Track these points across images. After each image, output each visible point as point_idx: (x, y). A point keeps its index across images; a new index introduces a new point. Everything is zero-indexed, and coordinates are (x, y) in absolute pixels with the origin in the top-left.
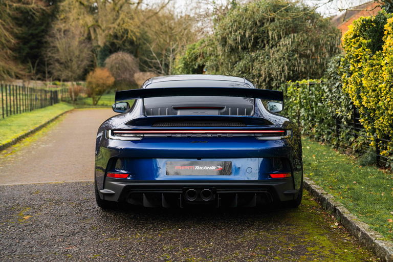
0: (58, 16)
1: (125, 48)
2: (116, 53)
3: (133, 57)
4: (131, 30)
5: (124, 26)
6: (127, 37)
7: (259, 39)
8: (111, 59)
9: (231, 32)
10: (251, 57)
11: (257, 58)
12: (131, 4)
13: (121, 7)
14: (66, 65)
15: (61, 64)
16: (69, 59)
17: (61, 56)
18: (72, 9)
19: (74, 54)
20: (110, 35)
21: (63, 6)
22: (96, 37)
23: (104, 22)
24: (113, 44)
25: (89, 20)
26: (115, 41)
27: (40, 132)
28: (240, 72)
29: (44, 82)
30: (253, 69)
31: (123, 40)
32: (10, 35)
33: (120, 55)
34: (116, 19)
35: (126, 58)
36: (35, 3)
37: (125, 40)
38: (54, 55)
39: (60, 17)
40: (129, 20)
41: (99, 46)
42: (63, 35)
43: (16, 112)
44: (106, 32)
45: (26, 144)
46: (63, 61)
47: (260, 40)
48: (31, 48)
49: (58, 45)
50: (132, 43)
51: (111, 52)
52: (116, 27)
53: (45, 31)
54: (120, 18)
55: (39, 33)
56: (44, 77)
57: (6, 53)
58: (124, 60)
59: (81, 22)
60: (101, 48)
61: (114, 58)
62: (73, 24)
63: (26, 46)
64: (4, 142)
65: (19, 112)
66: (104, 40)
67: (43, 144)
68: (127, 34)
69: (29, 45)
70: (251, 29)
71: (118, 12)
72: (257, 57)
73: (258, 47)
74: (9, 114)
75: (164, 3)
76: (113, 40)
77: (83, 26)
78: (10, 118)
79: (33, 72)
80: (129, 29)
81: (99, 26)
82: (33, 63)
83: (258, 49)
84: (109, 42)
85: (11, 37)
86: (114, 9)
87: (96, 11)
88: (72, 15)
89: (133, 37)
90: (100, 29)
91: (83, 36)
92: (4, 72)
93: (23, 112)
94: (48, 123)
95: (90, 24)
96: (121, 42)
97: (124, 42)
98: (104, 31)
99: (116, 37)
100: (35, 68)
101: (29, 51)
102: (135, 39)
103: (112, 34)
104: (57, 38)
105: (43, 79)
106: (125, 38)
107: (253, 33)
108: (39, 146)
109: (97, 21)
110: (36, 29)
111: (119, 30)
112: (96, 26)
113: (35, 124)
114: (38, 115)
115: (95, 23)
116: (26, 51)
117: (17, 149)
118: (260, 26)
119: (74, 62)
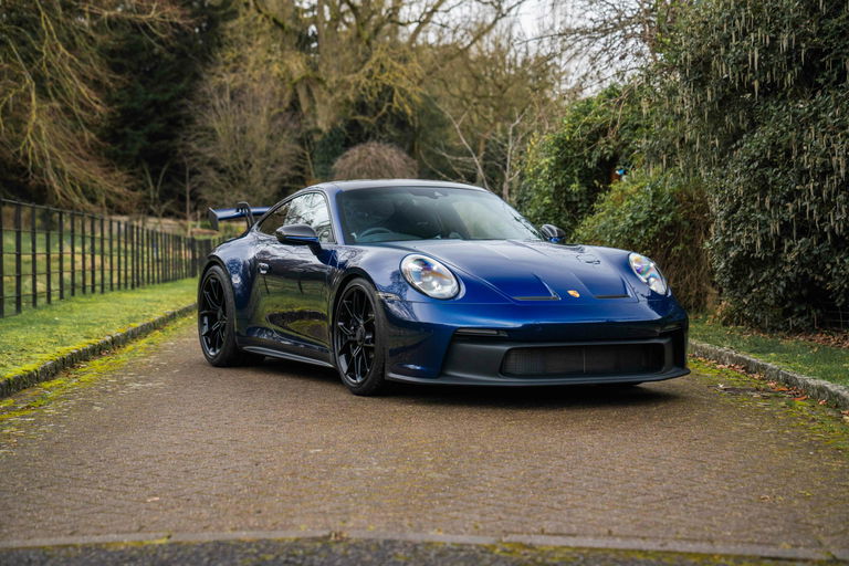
0: (219, 55)
1: (385, 136)
2: (362, 146)
3: (405, 155)
4: (400, 89)
5: (384, 77)
6: (389, 108)
7: (823, 55)
8: (350, 159)
9: (727, 40)
10: (794, 115)
11: (815, 118)
12: (402, 24)
13: (377, 30)
14: (234, 177)
15: (222, 171)
16: (241, 158)
17: (223, 152)
18: (255, 37)
19: (254, 148)
20: (347, 102)
21: (232, 30)
22: (312, 107)
23: (333, 71)
24: (353, 125)
25: (297, 65)
26: (359, 118)
27: (142, 343)
28: (756, 164)
29: (182, 221)
30: (801, 153)
31: (380, 114)
32: (92, 93)
33: (372, 149)
34: (364, 63)
35: (387, 158)
36: (158, 9)
37: (385, 115)
38: (203, 150)
39: (223, 56)
40: (395, 64)
41: (319, 131)
42: (228, 99)
43: (89, 290)
44: (338, 94)
45: (84, 378)
46: (226, 163)
47: (827, 60)
48: (153, 137)
49: (216, 125)
50: (401, 122)
51: (348, 144)
52: (364, 80)
53: (188, 94)
54: (374, 59)
55: (172, 99)
56: (183, 209)
57: (81, 139)
58: (382, 163)
59: (276, 69)
60: (325, 136)
61: (356, 157)
62: (257, 74)
63: (140, 132)
64: (13, 372)
65: (98, 288)
66: (332, 116)
67: (137, 381)
68: (391, 100)
69: (146, 130)
70: (795, 26)
71: (368, 43)
72: (817, 112)
73: (821, 81)
74: (67, 293)
75: (483, 23)
76: (354, 114)
77: (281, 80)
78: (67, 305)
79: (154, 194)
80: (396, 86)
81: (319, 80)
82: (155, 174)
83: (819, 86)
84: (345, 120)
85: (95, 98)
86: (359, 35)
87: (314, 45)
88: (255, 53)
89: (406, 107)
90: (321, 87)
91: (280, 103)
92: (74, 188)
93: (112, 289)
94: (173, 317)
95: (297, 77)
96: (373, 121)
97: (382, 120)
98: (331, 92)
99: (362, 107)
100: (158, 187)
101: (148, 144)
102: (409, 111)
103: (351, 98)
104: (214, 107)
105: (177, 213)
106: (384, 110)
107: (803, 37)
108: (123, 384)
109: (315, 69)
110: (165, 91)
111: (371, 88)
112: (312, 81)
113: (131, 319)
114: (149, 297)
115: (310, 72)
116: (138, 145)
117: (50, 394)
118: (828, 16)
119: (255, 168)
